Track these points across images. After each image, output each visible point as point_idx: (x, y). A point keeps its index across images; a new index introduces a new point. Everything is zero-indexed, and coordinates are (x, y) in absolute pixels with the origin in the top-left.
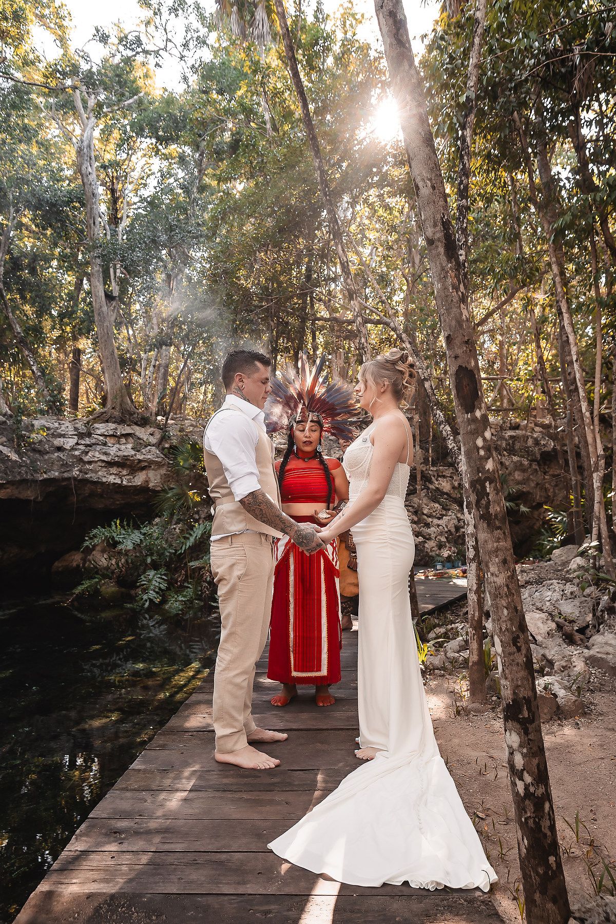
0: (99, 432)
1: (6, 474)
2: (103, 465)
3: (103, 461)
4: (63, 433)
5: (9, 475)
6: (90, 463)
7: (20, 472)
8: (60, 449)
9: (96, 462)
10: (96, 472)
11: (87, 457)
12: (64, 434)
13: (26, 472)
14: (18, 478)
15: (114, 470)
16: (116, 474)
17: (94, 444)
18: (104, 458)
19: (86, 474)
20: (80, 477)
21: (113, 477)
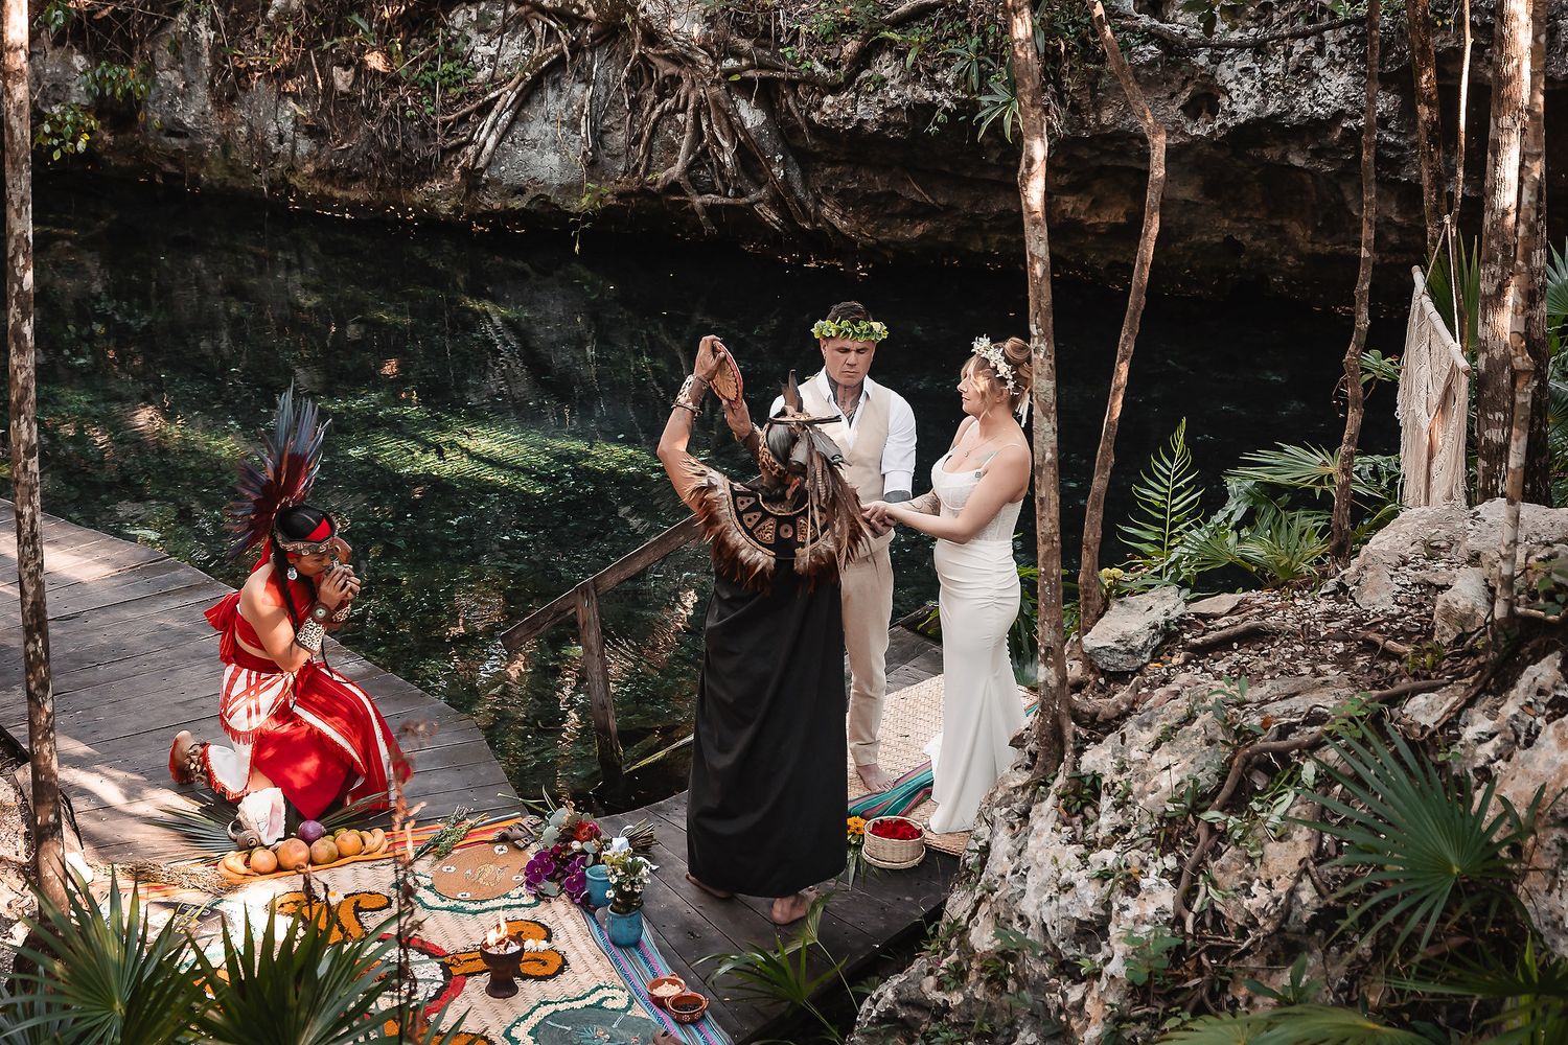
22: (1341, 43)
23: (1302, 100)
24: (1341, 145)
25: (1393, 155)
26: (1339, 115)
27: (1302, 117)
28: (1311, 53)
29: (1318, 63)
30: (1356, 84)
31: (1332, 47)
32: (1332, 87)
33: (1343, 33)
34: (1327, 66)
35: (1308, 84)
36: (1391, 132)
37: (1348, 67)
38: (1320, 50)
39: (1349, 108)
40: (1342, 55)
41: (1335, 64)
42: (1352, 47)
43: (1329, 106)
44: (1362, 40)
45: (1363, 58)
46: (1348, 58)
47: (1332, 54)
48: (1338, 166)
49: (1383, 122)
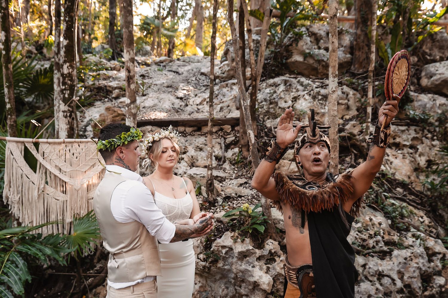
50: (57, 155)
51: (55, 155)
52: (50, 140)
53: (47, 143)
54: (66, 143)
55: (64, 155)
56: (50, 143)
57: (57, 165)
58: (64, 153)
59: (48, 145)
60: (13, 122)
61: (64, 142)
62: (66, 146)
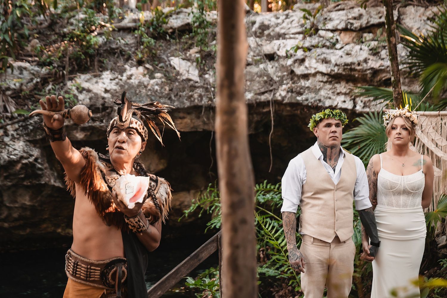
0: (330, 26)
1: (170, 99)
2: (325, 79)
3: (323, 74)
4: (283, 31)
5: (174, 101)
6: (306, 77)
7: (191, 96)
8: (271, 57)
9: (315, 75)
10: (317, 91)
11: (302, 68)
12: (285, 34)
13: (201, 96)
14: (187, 104)
15: (342, 87)
16: (345, 94)
17: (314, 46)
18: (323, 68)
19: (300, 94)
20: (286, 101)
21: (342, 98)
22: (16, 130)
23: (3, 154)
24: (20, 171)
25: (40, 172)
26: (22, 158)
27: (5, 161)
28: (3, 135)
29: (6, 139)
30: (26, 145)
31: (12, 132)
32: (17, 147)
33: (17, 126)
34: (11, 140)
35: (5, 148)
36: (39, 163)
37: (22, 139)
38: (6, 134)
39: (25, 155)
40: (17, 134)
41: (15, 138)
42: (21, 131)
43: (17, 155)
44: (25, 127)
45: (27, 135)
46: (21, 135)
47: (12, 135)
48: (15, 182)
49: (36, 160)
50: (433, 128)
51: (432, 128)
52: (427, 113)
53: (424, 115)
54: (442, 116)
55: (440, 128)
56: (427, 116)
57: (433, 138)
58: (440, 126)
59: (426, 117)
60: (397, 94)
61: (439, 115)
62: (442, 119)
